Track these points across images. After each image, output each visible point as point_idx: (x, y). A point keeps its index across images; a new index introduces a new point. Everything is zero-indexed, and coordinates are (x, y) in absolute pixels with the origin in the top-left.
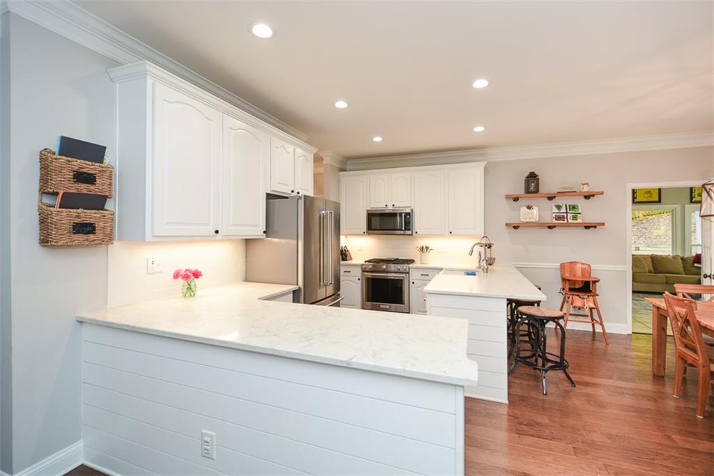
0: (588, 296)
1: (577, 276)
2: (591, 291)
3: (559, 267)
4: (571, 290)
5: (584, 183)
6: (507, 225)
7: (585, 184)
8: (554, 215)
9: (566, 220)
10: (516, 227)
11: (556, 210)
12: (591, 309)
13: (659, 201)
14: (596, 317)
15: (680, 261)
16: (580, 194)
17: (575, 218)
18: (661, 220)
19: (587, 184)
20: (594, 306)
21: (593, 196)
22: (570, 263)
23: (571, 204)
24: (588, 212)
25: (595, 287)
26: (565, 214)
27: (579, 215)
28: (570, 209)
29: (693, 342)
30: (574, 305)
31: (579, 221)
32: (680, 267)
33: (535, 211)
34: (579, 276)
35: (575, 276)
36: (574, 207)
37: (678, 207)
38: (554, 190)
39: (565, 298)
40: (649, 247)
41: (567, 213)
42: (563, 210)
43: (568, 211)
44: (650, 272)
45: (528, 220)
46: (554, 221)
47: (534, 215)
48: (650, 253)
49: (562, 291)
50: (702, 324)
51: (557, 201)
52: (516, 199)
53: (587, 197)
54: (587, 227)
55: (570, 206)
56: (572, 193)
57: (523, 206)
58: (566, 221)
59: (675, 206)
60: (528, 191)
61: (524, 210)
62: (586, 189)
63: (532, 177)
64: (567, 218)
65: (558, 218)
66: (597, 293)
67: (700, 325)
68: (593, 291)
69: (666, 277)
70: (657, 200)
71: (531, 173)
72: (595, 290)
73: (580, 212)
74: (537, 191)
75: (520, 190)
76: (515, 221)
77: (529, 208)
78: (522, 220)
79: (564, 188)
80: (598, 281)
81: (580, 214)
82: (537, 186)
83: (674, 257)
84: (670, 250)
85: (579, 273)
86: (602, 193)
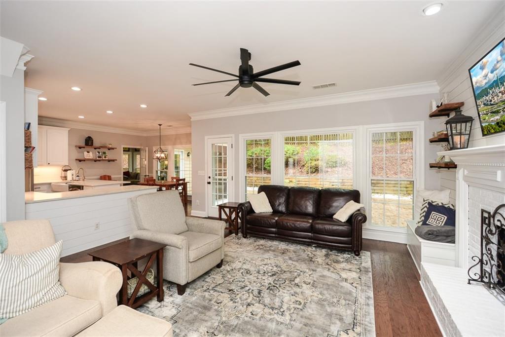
5: (110, 143)
6: (76, 160)
8: (97, 156)
10: (81, 161)
11: (97, 154)
16: (107, 148)
17: (105, 157)
21: (113, 149)
24: (110, 155)
31: (107, 159)
33: (91, 153)
36: (105, 153)
38: (98, 145)
41: (102, 155)
45: (88, 158)
46: (97, 158)
47: (90, 156)
51: (99, 150)
52: (81, 148)
53: (109, 149)
54: (110, 161)
55: (103, 152)
56: (105, 147)
58: (102, 159)
60: (87, 145)
61: (86, 153)
62: (110, 146)
63: (89, 138)
64: (102, 157)
65: (99, 157)
71: (89, 136)
73: (107, 155)
74: (92, 145)
75: (83, 144)
76: (80, 158)
77: (88, 152)
78: (85, 158)
82: (92, 142)
86: (116, 148)
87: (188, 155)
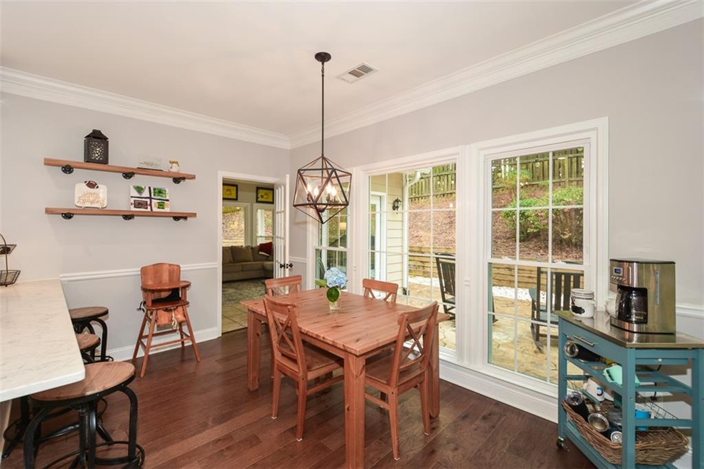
0: (177, 307)
1: (163, 282)
2: (180, 299)
3: (140, 273)
4: (155, 302)
5: (172, 160)
6: (49, 211)
7: (174, 162)
8: (132, 200)
9: (149, 207)
10: (68, 216)
11: (135, 193)
12: (180, 324)
13: (236, 199)
14: (185, 329)
15: (250, 250)
16: (167, 175)
17: (161, 206)
18: (234, 217)
19: (177, 163)
20: (184, 319)
21: (184, 179)
22: (154, 265)
23: (155, 187)
24: (177, 199)
25: (185, 293)
26: (148, 200)
27: (166, 202)
28: (155, 193)
29: (292, 351)
30: (159, 323)
31: (167, 210)
32: (250, 256)
33: (101, 191)
34: (166, 282)
35: (160, 282)
36: (160, 192)
37: (249, 204)
38: (133, 164)
39: (146, 315)
40: (226, 239)
41: (150, 198)
42: (146, 194)
43: (152, 196)
44: (230, 262)
45: (90, 205)
46: (133, 208)
47: (101, 197)
48: (230, 245)
49: (142, 307)
50: (303, 331)
51: (138, 180)
52: (68, 169)
53: (176, 180)
54: (177, 218)
55: (154, 189)
56: (158, 173)
57: (80, 182)
58: (149, 209)
59: (247, 204)
60: (88, 158)
61: (82, 188)
62: (175, 169)
63: (96, 138)
64: (151, 205)
65: (138, 204)
66: (188, 300)
67: (301, 332)
68: (183, 298)
69: (242, 265)
70: (235, 197)
71: (95, 131)
72: (185, 297)
73: (167, 198)
74: (105, 161)
75: (77, 156)
76: (66, 206)
77: (91, 185)
78: (79, 205)
79: (147, 164)
80: (188, 286)
81: (168, 200)
82: (105, 153)
83: (247, 247)
84: (243, 241)
85: (166, 278)
86: (193, 177)
87: (395, 208)
